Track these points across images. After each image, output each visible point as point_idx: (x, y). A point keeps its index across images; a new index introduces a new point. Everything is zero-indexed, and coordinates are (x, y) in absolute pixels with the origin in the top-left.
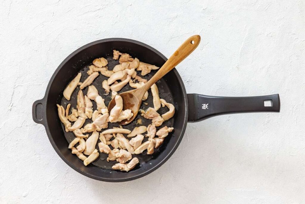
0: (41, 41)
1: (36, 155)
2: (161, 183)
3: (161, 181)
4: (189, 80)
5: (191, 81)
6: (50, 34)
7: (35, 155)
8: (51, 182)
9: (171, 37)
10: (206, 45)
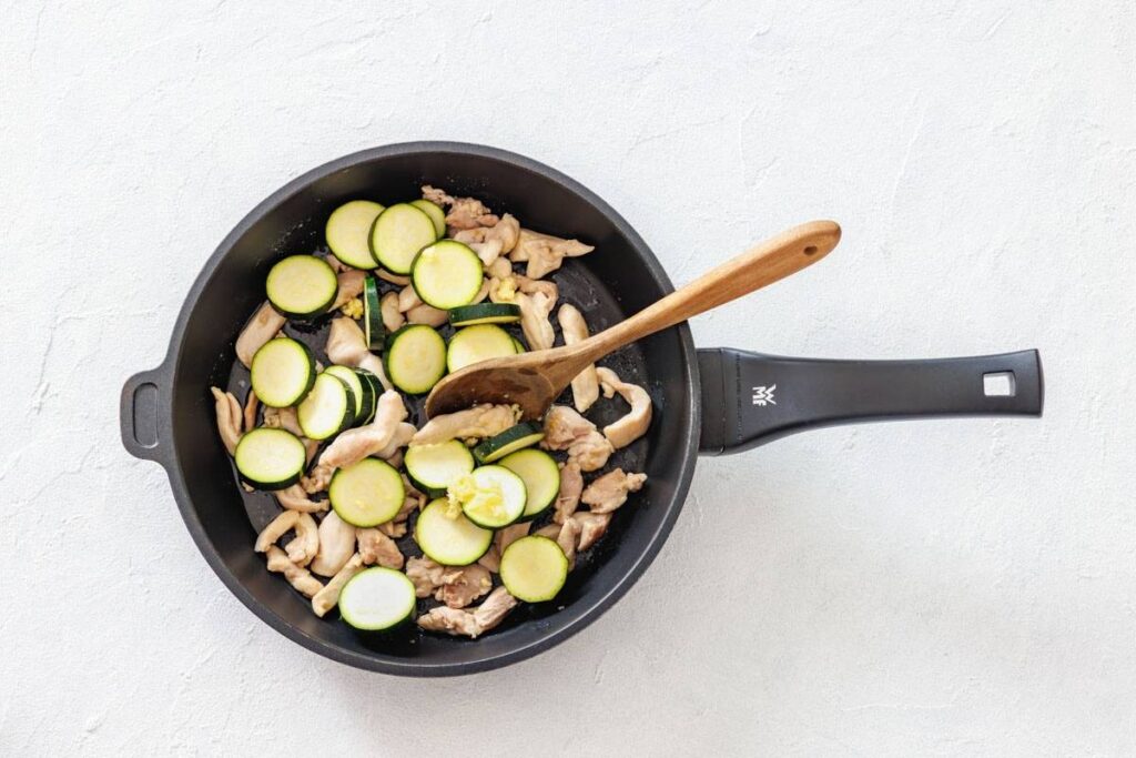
1: (134, 577)
2: (598, 682)
3: (599, 671)
6: (188, 126)
7: (131, 575)
8: (189, 678)
9: (639, 137)
10: (766, 167)
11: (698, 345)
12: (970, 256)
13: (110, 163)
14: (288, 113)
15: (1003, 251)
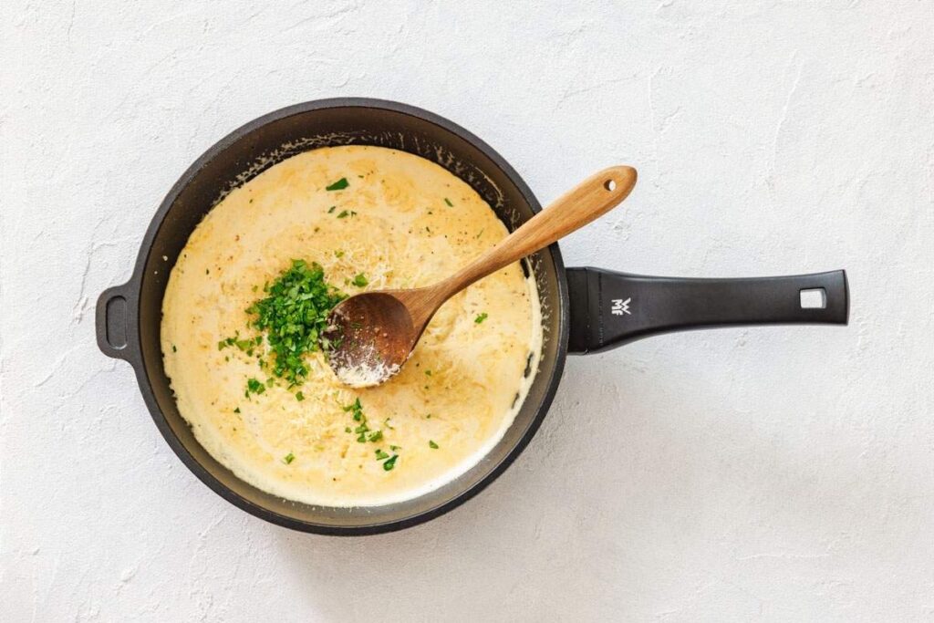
0: (169, 110)
1: (158, 456)
2: (538, 538)
3: (540, 530)
4: (621, 222)
5: (629, 226)
6: (197, 87)
7: (157, 453)
8: (205, 537)
9: (567, 91)
10: (671, 116)
11: (567, 264)
12: (840, 186)
13: (134, 117)
14: (280, 75)
15: (866, 182)
